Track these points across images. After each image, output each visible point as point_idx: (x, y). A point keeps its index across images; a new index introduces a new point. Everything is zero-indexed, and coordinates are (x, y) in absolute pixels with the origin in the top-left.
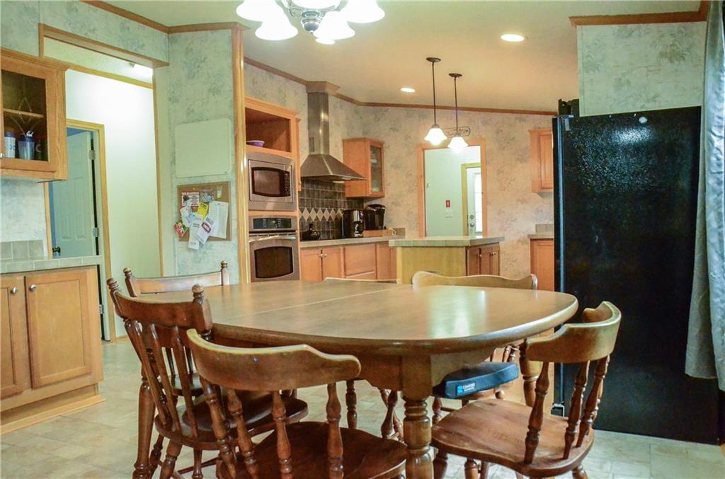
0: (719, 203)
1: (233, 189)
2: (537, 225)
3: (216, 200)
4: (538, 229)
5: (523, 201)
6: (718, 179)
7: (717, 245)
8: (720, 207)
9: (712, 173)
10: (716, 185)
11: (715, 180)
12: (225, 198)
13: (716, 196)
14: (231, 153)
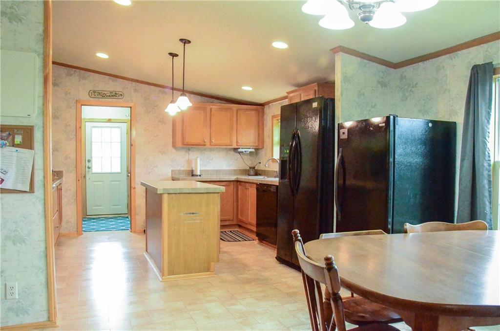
0: (489, 175)
1: (38, 136)
2: (172, 170)
3: (14, 145)
4: (173, 173)
5: (163, 153)
6: (489, 164)
7: (488, 197)
8: (490, 178)
9: (486, 160)
10: (487, 167)
11: (487, 164)
12: (28, 144)
13: (487, 172)
14: (37, 95)
